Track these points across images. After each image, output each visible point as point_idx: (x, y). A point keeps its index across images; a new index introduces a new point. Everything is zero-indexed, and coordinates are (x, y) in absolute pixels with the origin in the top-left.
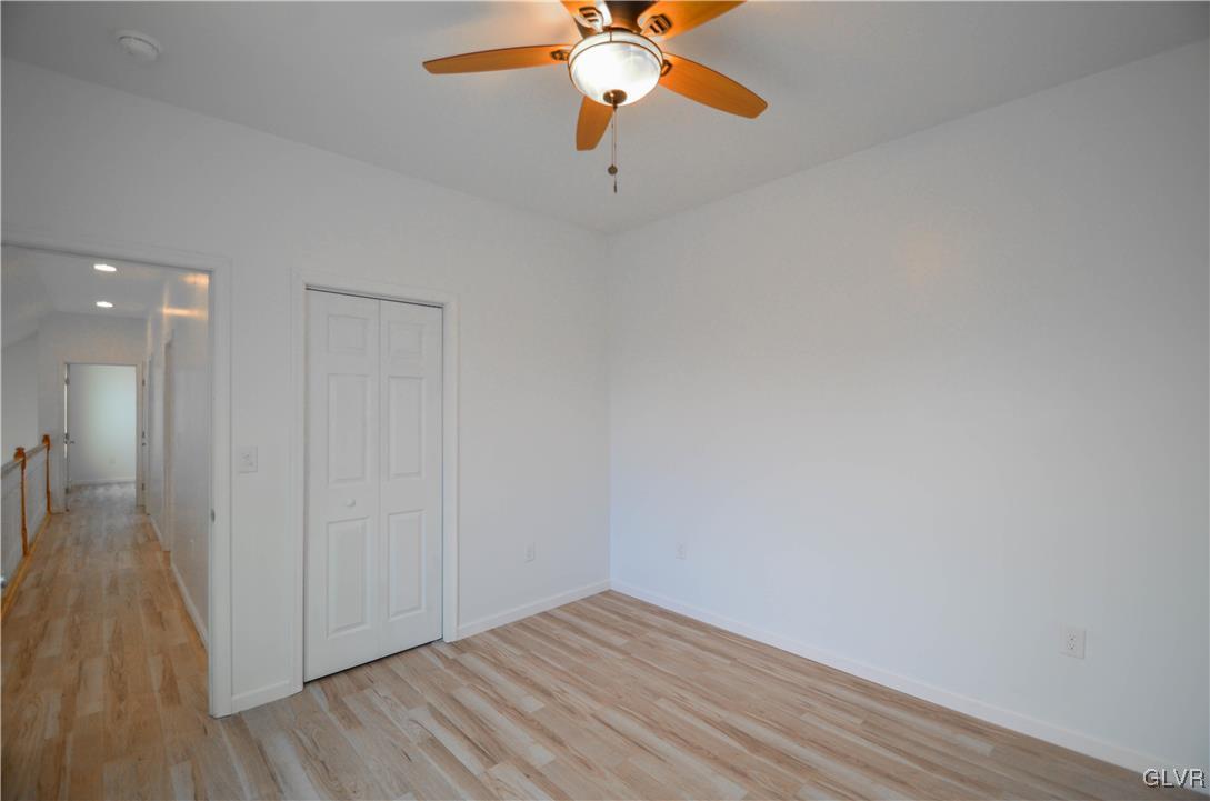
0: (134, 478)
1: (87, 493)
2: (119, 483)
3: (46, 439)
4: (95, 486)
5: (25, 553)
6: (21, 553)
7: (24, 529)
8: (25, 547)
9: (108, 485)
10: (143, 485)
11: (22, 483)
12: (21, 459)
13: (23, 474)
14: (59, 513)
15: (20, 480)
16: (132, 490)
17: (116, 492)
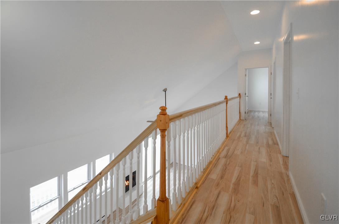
0: (267, 110)
1: (252, 114)
2: (262, 111)
3: (240, 94)
4: (255, 111)
5: (227, 136)
6: (226, 137)
7: (227, 127)
8: (227, 134)
9: (259, 111)
10: (271, 114)
11: (226, 110)
12: (226, 100)
13: (227, 106)
14: (243, 120)
15: (226, 108)
16: (267, 115)
17: (261, 115)
